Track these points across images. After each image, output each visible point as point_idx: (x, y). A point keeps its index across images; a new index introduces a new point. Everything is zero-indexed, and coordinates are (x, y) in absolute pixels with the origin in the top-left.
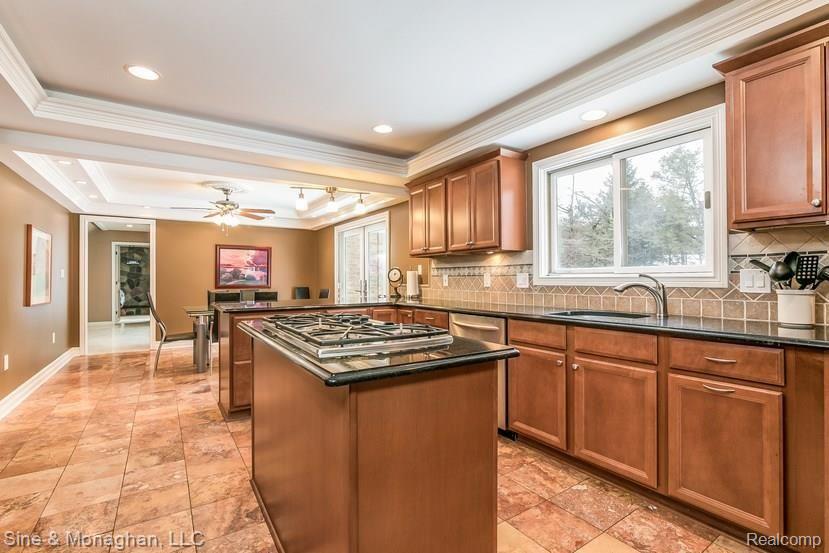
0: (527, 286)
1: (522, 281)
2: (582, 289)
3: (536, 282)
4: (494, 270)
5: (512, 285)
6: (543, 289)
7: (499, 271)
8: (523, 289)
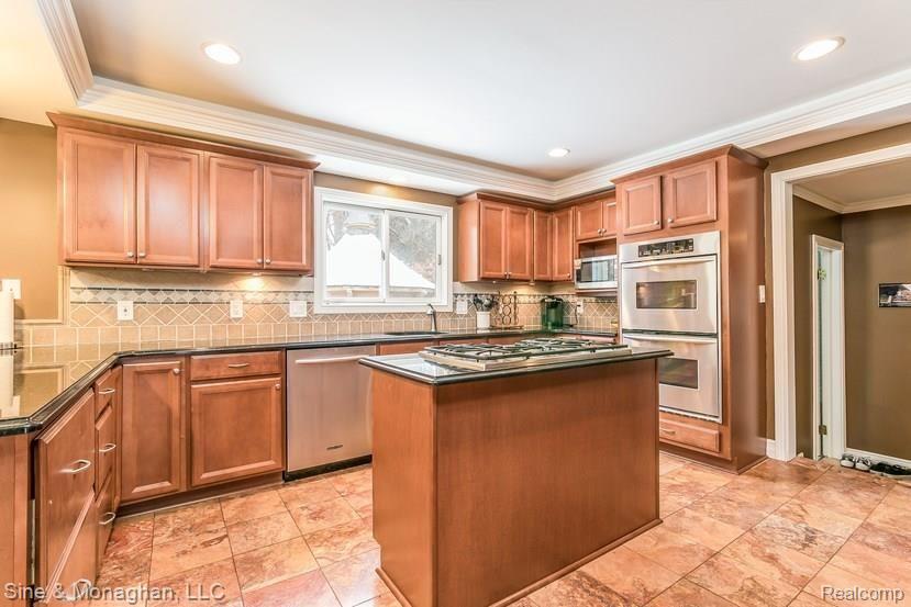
0: (305, 315)
1: (297, 309)
2: (366, 315)
3: (317, 310)
4: (249, 297)
5: (281, 314)
6: (325, 317)
7: (260, 298)
8: (298, 318)
